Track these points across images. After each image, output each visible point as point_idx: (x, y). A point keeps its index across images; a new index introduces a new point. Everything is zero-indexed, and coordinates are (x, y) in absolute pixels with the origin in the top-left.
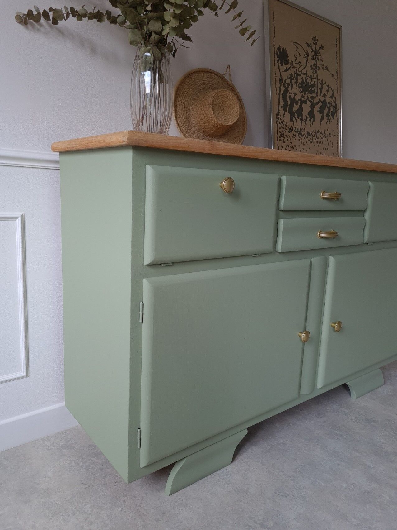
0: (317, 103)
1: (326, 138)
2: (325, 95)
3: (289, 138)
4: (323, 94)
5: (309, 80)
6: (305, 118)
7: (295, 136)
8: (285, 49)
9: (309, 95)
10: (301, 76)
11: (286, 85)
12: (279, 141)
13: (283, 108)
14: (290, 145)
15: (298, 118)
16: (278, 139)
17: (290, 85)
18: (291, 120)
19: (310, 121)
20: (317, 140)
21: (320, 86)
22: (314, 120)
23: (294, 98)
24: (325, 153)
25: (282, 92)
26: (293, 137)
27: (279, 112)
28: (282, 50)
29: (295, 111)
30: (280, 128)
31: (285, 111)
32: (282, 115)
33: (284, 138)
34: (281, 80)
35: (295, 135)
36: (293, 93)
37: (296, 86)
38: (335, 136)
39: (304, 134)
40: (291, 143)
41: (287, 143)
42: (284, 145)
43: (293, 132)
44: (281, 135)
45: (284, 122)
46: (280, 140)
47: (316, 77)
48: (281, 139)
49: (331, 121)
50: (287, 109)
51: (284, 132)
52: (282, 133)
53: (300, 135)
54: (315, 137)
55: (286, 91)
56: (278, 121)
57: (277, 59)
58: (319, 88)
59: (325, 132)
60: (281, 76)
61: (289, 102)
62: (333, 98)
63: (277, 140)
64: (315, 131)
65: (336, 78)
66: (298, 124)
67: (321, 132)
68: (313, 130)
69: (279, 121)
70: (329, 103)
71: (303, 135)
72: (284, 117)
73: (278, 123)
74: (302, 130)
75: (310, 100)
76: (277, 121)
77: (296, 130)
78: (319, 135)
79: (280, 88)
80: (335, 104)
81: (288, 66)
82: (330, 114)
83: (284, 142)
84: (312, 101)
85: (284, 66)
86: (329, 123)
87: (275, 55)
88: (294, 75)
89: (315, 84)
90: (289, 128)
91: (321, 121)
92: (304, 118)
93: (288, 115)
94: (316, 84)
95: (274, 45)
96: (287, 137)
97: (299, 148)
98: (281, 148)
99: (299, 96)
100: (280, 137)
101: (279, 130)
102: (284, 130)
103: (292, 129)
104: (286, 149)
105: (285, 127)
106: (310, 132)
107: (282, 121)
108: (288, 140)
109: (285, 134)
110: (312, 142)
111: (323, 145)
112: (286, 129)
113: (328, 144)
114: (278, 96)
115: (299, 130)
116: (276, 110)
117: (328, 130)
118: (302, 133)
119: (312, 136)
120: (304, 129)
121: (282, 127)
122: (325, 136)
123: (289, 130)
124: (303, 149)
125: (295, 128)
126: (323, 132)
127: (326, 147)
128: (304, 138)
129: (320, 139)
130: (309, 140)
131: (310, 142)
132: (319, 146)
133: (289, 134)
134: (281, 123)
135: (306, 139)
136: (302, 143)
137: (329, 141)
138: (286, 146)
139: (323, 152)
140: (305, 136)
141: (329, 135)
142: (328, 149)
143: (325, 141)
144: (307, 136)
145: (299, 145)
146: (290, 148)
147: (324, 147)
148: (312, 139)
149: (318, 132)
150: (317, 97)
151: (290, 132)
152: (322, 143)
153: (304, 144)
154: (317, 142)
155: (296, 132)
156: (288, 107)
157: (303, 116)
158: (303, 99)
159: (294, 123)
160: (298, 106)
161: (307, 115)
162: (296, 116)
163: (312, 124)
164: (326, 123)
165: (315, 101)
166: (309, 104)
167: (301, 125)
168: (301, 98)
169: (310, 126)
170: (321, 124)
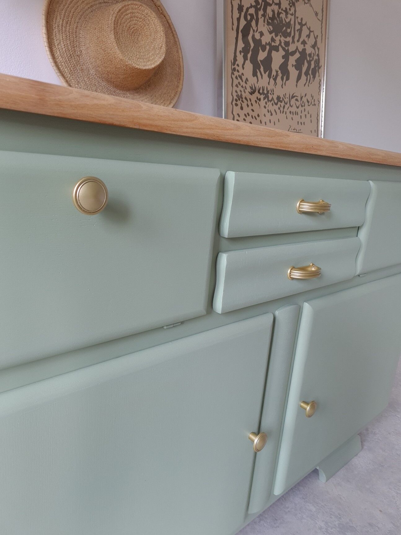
0: (293, 53)
1: (303, 108)
2: (304, 43)
3: (249, 103)
4: (301, 40)
5: (283, 16)
7: (260, 100)
9: (283, 39)
11: (249, 18)
12: (235, 106)
13: (242, 54)
14: (251, 113)
15: (265, 73)
16: (234, 103)
18: (255, 74)
19: (282, 79)
20: (290, 109)
21: (298, 27)
22: (288, 79)
23: (260, 41)
24: (300, 130)
25: (241, 27)
26: (256, 102)
27: (235, 59)
29: (261, 61)
30: (237, 86)
31: (245, 58)
32: (241, 65)
33: (243, 101)
34: (240, 8)
35: (259, 98)
36: (259, 32)
37: (264, 22)
38: (315, 105)
39: (273, 98)
40: (253, 110)
41: (246, 110)
42: (242, 113)
43: (257, 94)
44: (237, 96)
45: (242, 76)
47: (294, 13)
48: (237, 103)
49: (311, 82)
50: (249, 56)
51: (243, 93)
52: (239, 93)
53: (266, 100)
54: (289, 104)
55: (248, 27)
56: (234, 75)
58: (297, 30)
59: (301, 98)
61: (252, 45)
62: (316, 48)
63: (232, 103)
64: (287, 96)
65: (321, 19)
66: (264, 82)
67: (296, 98)
68: (286, 94)
69: (236, 73)
70: (310, 55)
71: (272, 100)
72: (243, 68)
73: (234, 77)
74: (270, 92)
75: (284, 46)
76: (233, 73)
77: (261, 91)
78: (293, 102)
79: (239, 19)
82: (310, 72)
83: (242, 108)
84: (287, 48)
86: (308, 85)
90: (250, 87)
91: (297, 82)
92: (274, 73)
93: (249, 66)
94: (292, 22)
96: (247, 101)
97: (264, 120)
98: (236, 117)
99: (267, 38)
100: (236, 100)
101: (235, 88)
102: (242, 90)
103: (256, 89)
104: (244, 119)
105: (244, 84)
106: (282, 96)
107: (240, 74)
108: (248, 106)
109: (244, 95)
110: (283, 112)
111: (299, 118)
112: (246, 88)
113: (306, 116)
114: (235, 32)
115: (265, 91)
116: (231, 56)
117: (306, 95)
118: (270, 97)
119: (283, 104)
120: (273, 90)
121: (239, 83)
122: (302, 104)
123: (250, 90)
124: (270, 121)
125: (260, 88)
126: (299, 99)
127: (303, 121)
128: (273, 105)
129: (294, 108)
130: (279, 108)
131: (281, 112)
132: (292, 119)
133: (251, 97)
134: (239, 78)
135: (275, 106)
136: (268, 111)
137: (307, 112)
138: (245, 115)
139: (298, 128)
140: (274, 101)
141: (307, 104)
142: (304, 124)
143: (302, 112)
144: (276, 102)
145: (265, 115)
146: (250, 118)
147: (300, 121)
148: (284, 107)
149: (293, 97)
150: (293, 44)
151: (251, 93)
152: (298, 113)
153: (272, 114)
154: (291, 112)
155: (261, 94)
156: (250, 53)
157: (272, 70)
158: (273, 44)
159: (258, 80)
160: (266, 54)
161: (278, 69)
162: (262, 69)
163: (285, 84)
164: (305, 85)
165: (290, 49)
166: (281, 52)
167: (269, 84)
168: (270, 42)
169: (282, 86)
170: (297, 86)
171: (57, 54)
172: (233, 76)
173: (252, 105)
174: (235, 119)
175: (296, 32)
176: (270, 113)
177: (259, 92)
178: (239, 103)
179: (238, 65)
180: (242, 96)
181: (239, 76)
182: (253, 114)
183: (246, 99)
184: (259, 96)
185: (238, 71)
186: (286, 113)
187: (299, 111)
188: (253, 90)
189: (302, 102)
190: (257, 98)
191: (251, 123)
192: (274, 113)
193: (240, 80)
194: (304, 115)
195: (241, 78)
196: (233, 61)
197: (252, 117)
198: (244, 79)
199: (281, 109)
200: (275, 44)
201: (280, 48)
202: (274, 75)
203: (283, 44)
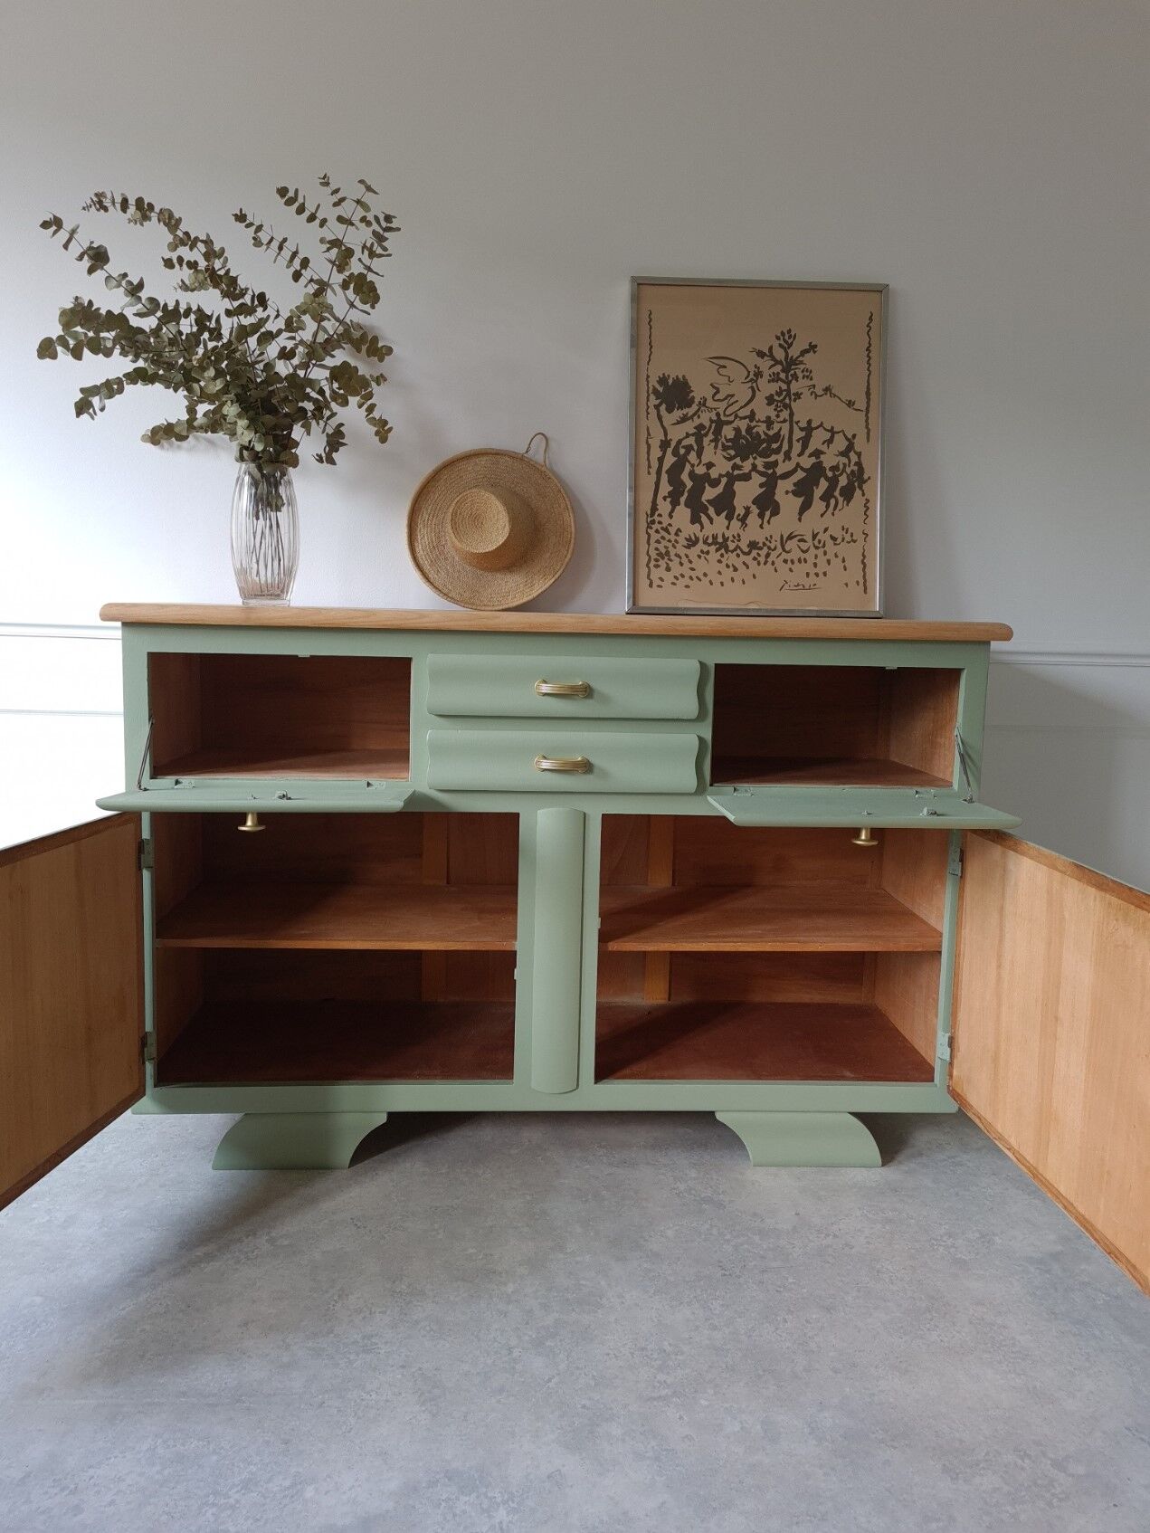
0: (786, 476)
1: (821, 549)
2: (817, 453)
3: (685, 560)
4: (810, 449)
5: (761, 428)
6: (742, 512)
7: (708, 553)
8: (680, 377)
9: (760, 462)
10: (734, 425)
11: (682, 451)
12: (652, 567)
13: (669, 500)
15: (718, 515)
16: (651, 565)
17: (696, 448)
18: (695, 519)
19: (761, 516)
20: (786, 556)
21: (798, 434)
22: (776, 512)
23: (708, 475)
24: (815, 585)
25: (666, 466)
26: (699, 557)
27: (654, 508)
28: (670, 381)
29: (708, 501)
30: (658, 542)
31: (675, 503)
32: (665, 515)
33: (671, 560)
34: (665, 445)
35: (705, 551)
36: (704, 465)
37: (716, 447)
38: (855, 541)
39: (738, 547)
40: (693, 569)
41: (676, 569)
42: (669, 577)
43: (701, 546)
44: (660, 555)
45: (669, 527)
46: (657, 566)
47: (787, 418)
48: (659, 563)
49: (840, 506)
50: (683, 499)
51: (671, 549)
52: (663, 551)
53: (723, 551)
54: (779, 550)
55: (681, 463)
56: (651, 528)
57: (654, 401)
58: (798, 441)
59: (814, 536)
60: (666, 434)
61: (689, 484)
62: (852, 455)
63: (648, 566)
64: (775, 538)
65: (863, 407)
67: (798, 538)
68: (771, 537)
69: (656, 526)
70: (834, 468)
71: (735, 550)
72: (671, 517)
73: (651, 531)
74: (731, 538)
75: (763, 470)
77: (710, 541)
78: (789, 545)
79: (661, 460)
80: (856, 468)
81: (691, 411)
82: (837, 493)
83: (668, 569)
84: (770, 471)
85: (678, 414)
86: (833, 514)
87: (649, 395)
88: (710, 427)
89: (782, 433)
90: (686, 539)
91: (801, 513)
92: (740, 511)
94: (785, 432)
95: (648, 377)
96: (680, 558)
97: (717, 579)
98: (656, 582)
99: (722, 467)
100: (656, 560)
101: (653, 545)
102: (670, 545)
103: (697, 539)
104: (674, 584)
105: (673, 537)
106: (761, 540)
107: (664, 525)
108: (681, 564)
109: (672, 552)
110: (765, 563)
111: (808, 567)
112: (676, 541)
113: (829, 562)
114: (654, 476)
115: (720, 540)
116: (646, 506)
117: (826, 530)
118: (732, 546)
119: (765, 550)
120: (739, 535)
121: (663, 538)
122: (816, 544)
123: (685, 543)
124: (733, 580)
125: (708, 537)
126: (809, 538)
127: (820, 570)
128: (738, 556)
129: (796, 554)
130: (755, 559)
131: (759, 564)
132: (791, 570)
133: (687, 551)
134: (661, 531)
135: (743, 557)
136: (728, 566)
137: (830, 556)
138: (676, 578)
139: (807, 582)
140: (741, 550)
141: (830, 543)
142: (825, 574)
143: (816, 557)
144: (747, 550)
145: (720, 573)
146: (686, 581)
147: (813, 571)
148: (768, 555)
149: (790, 537)
150: (786, 461)
151: (688, 547)
152: (805, 561)
153: (736, 569)
154: (785, 561)
155: (709, 545)
156: (686, 494)
157: (734, 509)
158: (736, 472)
159: (702, 528)
160: (720, 489)
161: (750, 504)
162: (711, 511)
163: (769, 522)
164: (822, 515)
165: (779, 471)
166: (757, 479)
167: (728, 528)
168: (728, 472)
169: (761, 527)
170: (800, 520)
172: (649, 530)
173: (690, 562)
174: (654, 585)
175: (794, 442)
176: (731, 569)
177: (705, 542)
178: (662, 563)
179: (660, 515)
180: (668, 553)
181: (662, 528)
182: (693, 574)
183: (678, 556)
184: (706, 548)
185: (660, 523)
186: (773, 563)
187: (810, 556)
188: (692, 542)
189: (816, 542)
190: (702, 551)
191: (687, 587)
192: (741, 568)
193: (663, 533)
194: (822, 560)
195: (666, 530)
196: (649, 513)
197: (691, 578)
198: (672, 530)
199: (759, 559)
200: (741, 472)
201: (753, 474)
202: (739, 515)
203: (761, 468)
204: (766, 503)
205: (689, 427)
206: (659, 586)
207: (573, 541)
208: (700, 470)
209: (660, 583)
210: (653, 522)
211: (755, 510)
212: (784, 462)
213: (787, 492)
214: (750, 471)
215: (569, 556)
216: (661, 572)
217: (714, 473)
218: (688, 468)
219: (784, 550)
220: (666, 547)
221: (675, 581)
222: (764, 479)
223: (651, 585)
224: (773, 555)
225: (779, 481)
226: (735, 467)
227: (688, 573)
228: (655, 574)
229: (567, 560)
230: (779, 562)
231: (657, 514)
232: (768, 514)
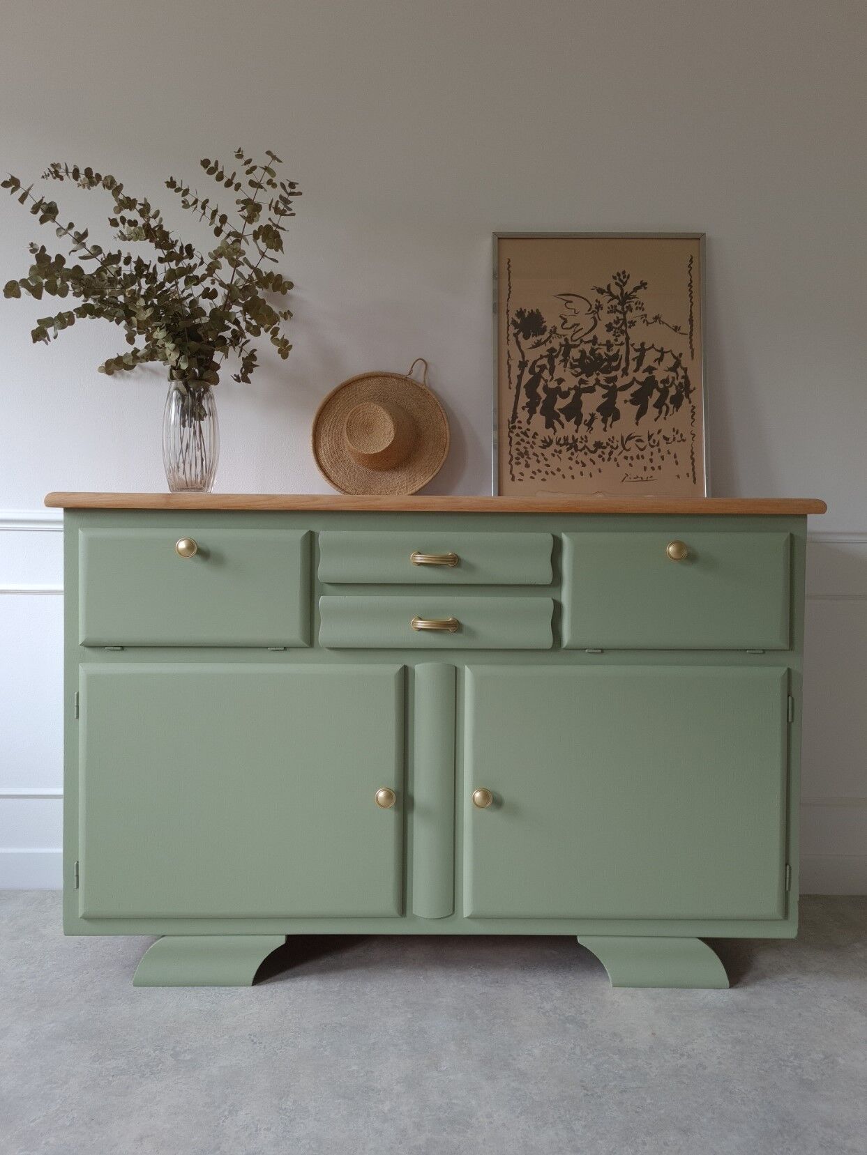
0: (624, 388)
1: (656, 448)
2: (650, 369)
3: (541, 458)
4: (644, 366)
5: (603, 351)
6: (589, 418)
7: (560, 452)
8: (534, 310)
9: (602, 377)
10: (580, 348)
11: (537, 370)
12: (514, 466)
13: (527, 409)
15: (568, 420)
16: (513, 462)
17: (548, 367)
18: (549, 425)
19: (604, 421)
20: (626, 453)
21: (633, 354)
22: (616, 417)
23: (558, 389)
24: (651, 477)
25: (524, 381)
26: (553, 455)
27: (515, 416)
28: (526, 314)
29: (559, 409)
30: (518, 443)
31: (532, 412)
32: (524, 421)
33: (529, 458)
34: (522, 365)
35: (558, 450)
36: (555, 380)
37: (565, 366)
38: (684, 441)
39: (585, 447)
40: (548, 466)
41: (534, 466)
42: (528, 472)
43: (554, 446)
44: (521, 454)
45: (528, 432)
46: (518, 464)
47: (624, 341)
48: (520, 461)
50: (538, 409)
51: (529, 449)
52: (523, 451)
53: (573, 450)
54: (620, 448)
55: (536, 378)
56: (512, 432)
57: (513, 330)
58: (634, 359)
59: (650, 437)
60: (523, 357)
61: (544, 396)
62: (679, 370)
63: (510, 463)
64: (618, 439)
65: (688, 331)
66: (568, 429)
67: (636, 438)
68: (613, 437)
69: (517, 431)
70: (665, 381)
71: (583, 449)
72: (529, 423)
74: (580, 440)
75: (605, 383)
77: (562, 442)
78: (630, 444)
79: (520, 377)
80: (683, 381)
81: (544, 337)
82: (668, 401)
83: (527, 466)
84: (611, 385)
85: (533, 340)
86: (665, 418)
87: (509, 326)
88: (560, 349)
89: (620, 354)
90: (542, 441)
91: (638, 418)
92: (586, 417)
94: (623, 353)
95: (508, 311)
96: (537, 456)
97: (568, 473)
98: (518, 476)
99: (571, 382)
100: (518, 459)
101: (515, 446)
102: (528, 446)
103: (551, 441)
104: (532, 478)
105: (531, 440)
106: (604, 441)
107: (523, 430)
108: (538, 461)
109: (531, 451)
110: (609, 460)
111: (646, 462)
112: (534, 443)
113: (663, 458)
114: (514, 391)
115: (570, 441)
116: (508, 415)
117: (659, 432)
118: (580, 446)
119: (608, 450)
120: (586, 437)
121: (522, 440)
122: (652, 444)
123: (541, 444)
124: (582, 474)
125: (560, 439)
126: (645, 438)
127: (655, 465)
128: (586, 454)
129: (635, 452)
130: (600, 456)
131: (603, 460)
132: (631, 465)
133: (543, 451)
134: (521, 435)
135: (590, 455)
136: (577, 463)
137: (664, 453)
138: (534, 473)
139: (645, 475)
140: (588, 449)
141: (663, 442)
142: (660, 468)
143: (652, 454)
144: (593, 449)
145: (571, 468)
146: (543, 475)
147: (649, 465)
148: (611, 453)
149: (629, 438)
150: (625, 376)
151: (544, 447)
152: (643, 457)
153: (584, 465)
154: (626, 458)
155: (561, 445)
156: (541, 405)
157: (582, 415)
158: (582, 386)
159: (555, 431)
160: (569, 400)
161: (595, 412)
162: (562, 418)
163: (611, 426)
164: (656, 420)
165: (619, 384)
166: (600, 391)
167: (577, 431)
168: (576, 386)
169: (605, 430)
170: (637, 424)
171: (322, 453)
172: (511, 434)
173: (546, 460)
174: (516, 479)
175: (631, 361)
176: (580, 464)
177: (558, 443)
178: (522, 461)
179: (520, 422)
180: (527, 452)
181: (522, 432)
182: (549, 471)
183: (535, 454)
184: (558, 448)
185: (520, 428)
186: (616, 460)
187: (646, 453)
188: (547, 444)
189: (651, 441)
190: (555, 451)
191: (544, 480)
192: (589, 464)
193: (523, 436)
194: (657, 457)
195: (525, 434)
196: (510, 420)
197: (547, 473)
198: (530, 434)
199: (604, 456)
200: (586, 386)
201: (597, 387)
202: (586, 420)
203: (603, 382)
204: (609, 411)
205: (543, 350)
206: (520, 480)
207: (448, 445)
208: (553, 385)
209: (521, 477)
210: (514, 427)
211: (599, 416)
212: (622, 376)
213: (626, 401)
214: (594, 385)
215: (445, 457)
216: (522, 468)
217: (564, 387)
218: (542, 383)
219: (624, 448)
220: (525, 448)
221: (533, 475)
222: (606, 391)
223: (513, 479)
224: (616, 453)
225: (619, 393)
226: (582, 381)
227: (544, 469)
228: (516, 469)
229: (443, 460)
230: (620, 459)
231: (517, 420)
232: (610, 419)
